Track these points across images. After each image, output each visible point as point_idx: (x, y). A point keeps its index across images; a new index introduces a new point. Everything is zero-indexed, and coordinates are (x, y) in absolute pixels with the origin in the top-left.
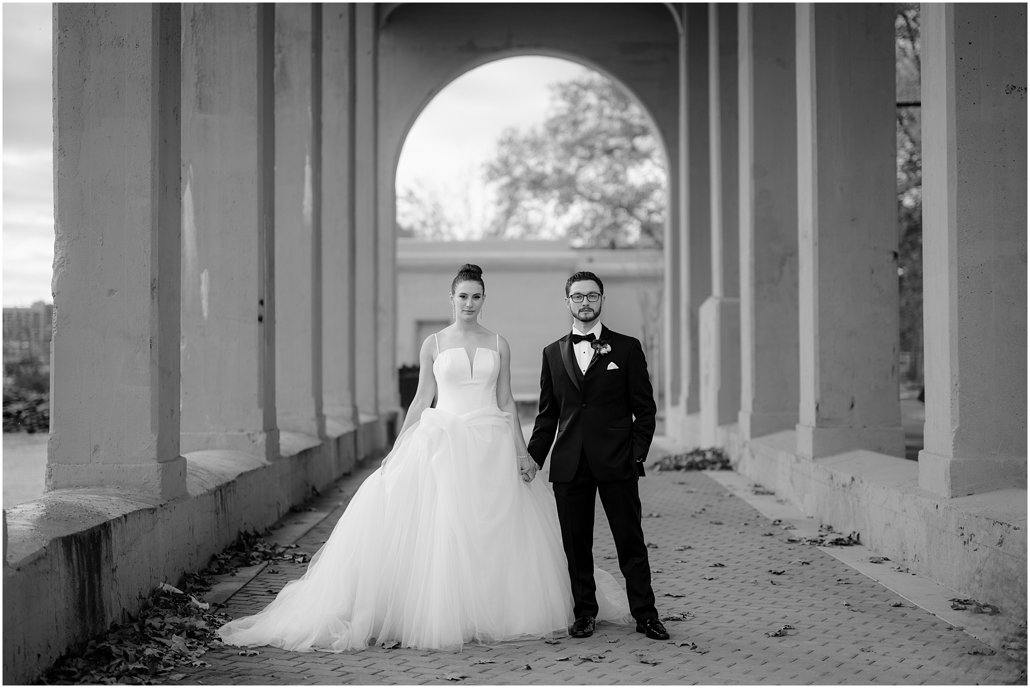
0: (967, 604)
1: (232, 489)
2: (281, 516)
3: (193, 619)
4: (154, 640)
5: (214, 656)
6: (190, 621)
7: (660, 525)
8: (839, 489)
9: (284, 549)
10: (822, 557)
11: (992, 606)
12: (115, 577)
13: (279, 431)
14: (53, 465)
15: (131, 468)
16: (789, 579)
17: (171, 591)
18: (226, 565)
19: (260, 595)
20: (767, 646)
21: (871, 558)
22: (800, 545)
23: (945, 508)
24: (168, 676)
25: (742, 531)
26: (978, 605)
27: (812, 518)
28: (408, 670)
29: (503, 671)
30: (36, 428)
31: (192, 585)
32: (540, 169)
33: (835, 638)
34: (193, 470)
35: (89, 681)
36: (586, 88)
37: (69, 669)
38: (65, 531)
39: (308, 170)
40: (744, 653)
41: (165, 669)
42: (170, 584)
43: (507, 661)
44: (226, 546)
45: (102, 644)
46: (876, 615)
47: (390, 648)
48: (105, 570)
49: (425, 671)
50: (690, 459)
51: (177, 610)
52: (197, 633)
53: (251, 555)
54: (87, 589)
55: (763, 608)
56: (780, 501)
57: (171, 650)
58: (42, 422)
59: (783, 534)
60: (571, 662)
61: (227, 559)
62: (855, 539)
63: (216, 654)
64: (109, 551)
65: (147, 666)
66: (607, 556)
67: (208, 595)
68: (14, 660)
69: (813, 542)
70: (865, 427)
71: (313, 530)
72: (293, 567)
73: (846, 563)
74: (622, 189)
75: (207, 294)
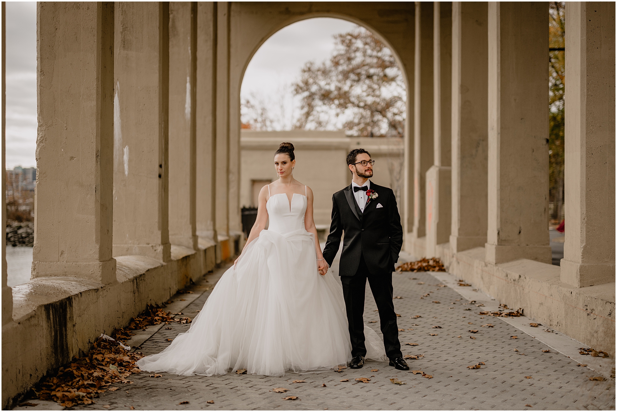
0: (589, 351)
1: (143, 279)
2: (172, 296)
3: (121, 355)
4: (99, 367)
5: (135, 377)
6: (119, 357)
7: (402, 303)
8: (511, 283)
9: (174, 315)
10: (501, 323)
11: (604, 352)
12: (75, 330)
13: (170, 244)
14: (36, 262)
15: (83, 265)
16: (481, 336)
17: (107, 339)
18: (140, 324)
19: (161, 342)
20: (468, 375)
21: (530, 324)
22: (487, 316)
23: (576, 293)
24: (107, 388)
25: (452, 308)
26: (596, 351)
27: (494, 300)
28: (252, 386)
29: (309, 388)
30: (17, 244)
31: (120, 336)
32: (327, 87)
33: (509, 370)
34: (119, 267)
35: (61, 391)
36: (356, 38)
37: (48, 384)
38: (46, 301)
39: (188, 86)
40: (455, 378)
41: (106, 385)
42: (106, 335)
43: (311, 382)
44: (139, 313)
45: (68, 369)
46: (534, 357)
47: (241, 374)
48: (69, 325)
49: (262, 387)
50: (420, 264)
51: (111, 350)
52: (124, 364)
53: (155, 319)
54: (59, 336)
55: (465, 352)
56: (475, 290)
57: (109, 374)
58: (21, 240)
59: (477, 309)
60: (350, 383)
61: (140, 320)
62: (521, 312)
63: (136, 376)
64: (71, 313)
65: (95, 382)
66: (370, 321)
67: (129, 342)
68: (17, 377)
69: (495, 314)
70: (527, 245)
71: (191, 304)
72: (180, 326)
73: (515, 327)
74: (378, 100)
75: (127, 160)
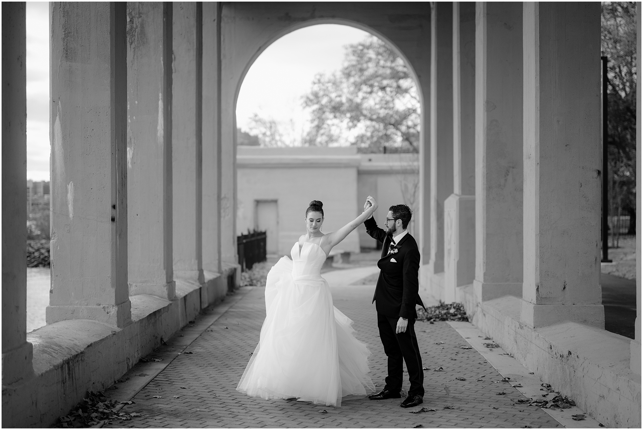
2: (130, 368)
8: (557, 358)
27: (534, 374)
32: (338, 99)
36: (368, 48)
39: (161, 104)
50: (438, 311)
53: (91, 415)
56: (507, 355)
59: (513, 393)
69: (539, 403)
70: (574, 304)
71: (150, 384)
74: (391, 112)
75: (72, 200)
